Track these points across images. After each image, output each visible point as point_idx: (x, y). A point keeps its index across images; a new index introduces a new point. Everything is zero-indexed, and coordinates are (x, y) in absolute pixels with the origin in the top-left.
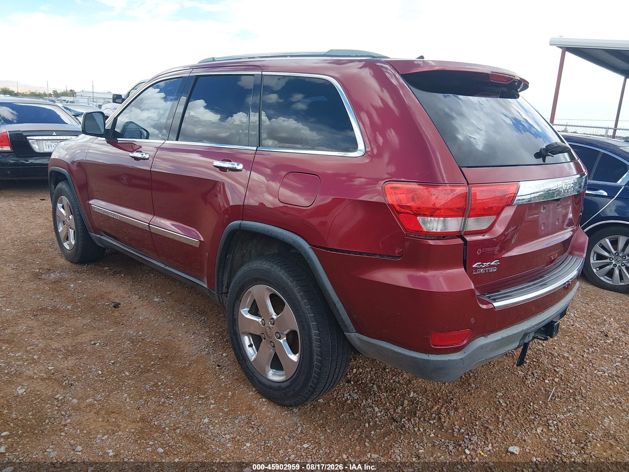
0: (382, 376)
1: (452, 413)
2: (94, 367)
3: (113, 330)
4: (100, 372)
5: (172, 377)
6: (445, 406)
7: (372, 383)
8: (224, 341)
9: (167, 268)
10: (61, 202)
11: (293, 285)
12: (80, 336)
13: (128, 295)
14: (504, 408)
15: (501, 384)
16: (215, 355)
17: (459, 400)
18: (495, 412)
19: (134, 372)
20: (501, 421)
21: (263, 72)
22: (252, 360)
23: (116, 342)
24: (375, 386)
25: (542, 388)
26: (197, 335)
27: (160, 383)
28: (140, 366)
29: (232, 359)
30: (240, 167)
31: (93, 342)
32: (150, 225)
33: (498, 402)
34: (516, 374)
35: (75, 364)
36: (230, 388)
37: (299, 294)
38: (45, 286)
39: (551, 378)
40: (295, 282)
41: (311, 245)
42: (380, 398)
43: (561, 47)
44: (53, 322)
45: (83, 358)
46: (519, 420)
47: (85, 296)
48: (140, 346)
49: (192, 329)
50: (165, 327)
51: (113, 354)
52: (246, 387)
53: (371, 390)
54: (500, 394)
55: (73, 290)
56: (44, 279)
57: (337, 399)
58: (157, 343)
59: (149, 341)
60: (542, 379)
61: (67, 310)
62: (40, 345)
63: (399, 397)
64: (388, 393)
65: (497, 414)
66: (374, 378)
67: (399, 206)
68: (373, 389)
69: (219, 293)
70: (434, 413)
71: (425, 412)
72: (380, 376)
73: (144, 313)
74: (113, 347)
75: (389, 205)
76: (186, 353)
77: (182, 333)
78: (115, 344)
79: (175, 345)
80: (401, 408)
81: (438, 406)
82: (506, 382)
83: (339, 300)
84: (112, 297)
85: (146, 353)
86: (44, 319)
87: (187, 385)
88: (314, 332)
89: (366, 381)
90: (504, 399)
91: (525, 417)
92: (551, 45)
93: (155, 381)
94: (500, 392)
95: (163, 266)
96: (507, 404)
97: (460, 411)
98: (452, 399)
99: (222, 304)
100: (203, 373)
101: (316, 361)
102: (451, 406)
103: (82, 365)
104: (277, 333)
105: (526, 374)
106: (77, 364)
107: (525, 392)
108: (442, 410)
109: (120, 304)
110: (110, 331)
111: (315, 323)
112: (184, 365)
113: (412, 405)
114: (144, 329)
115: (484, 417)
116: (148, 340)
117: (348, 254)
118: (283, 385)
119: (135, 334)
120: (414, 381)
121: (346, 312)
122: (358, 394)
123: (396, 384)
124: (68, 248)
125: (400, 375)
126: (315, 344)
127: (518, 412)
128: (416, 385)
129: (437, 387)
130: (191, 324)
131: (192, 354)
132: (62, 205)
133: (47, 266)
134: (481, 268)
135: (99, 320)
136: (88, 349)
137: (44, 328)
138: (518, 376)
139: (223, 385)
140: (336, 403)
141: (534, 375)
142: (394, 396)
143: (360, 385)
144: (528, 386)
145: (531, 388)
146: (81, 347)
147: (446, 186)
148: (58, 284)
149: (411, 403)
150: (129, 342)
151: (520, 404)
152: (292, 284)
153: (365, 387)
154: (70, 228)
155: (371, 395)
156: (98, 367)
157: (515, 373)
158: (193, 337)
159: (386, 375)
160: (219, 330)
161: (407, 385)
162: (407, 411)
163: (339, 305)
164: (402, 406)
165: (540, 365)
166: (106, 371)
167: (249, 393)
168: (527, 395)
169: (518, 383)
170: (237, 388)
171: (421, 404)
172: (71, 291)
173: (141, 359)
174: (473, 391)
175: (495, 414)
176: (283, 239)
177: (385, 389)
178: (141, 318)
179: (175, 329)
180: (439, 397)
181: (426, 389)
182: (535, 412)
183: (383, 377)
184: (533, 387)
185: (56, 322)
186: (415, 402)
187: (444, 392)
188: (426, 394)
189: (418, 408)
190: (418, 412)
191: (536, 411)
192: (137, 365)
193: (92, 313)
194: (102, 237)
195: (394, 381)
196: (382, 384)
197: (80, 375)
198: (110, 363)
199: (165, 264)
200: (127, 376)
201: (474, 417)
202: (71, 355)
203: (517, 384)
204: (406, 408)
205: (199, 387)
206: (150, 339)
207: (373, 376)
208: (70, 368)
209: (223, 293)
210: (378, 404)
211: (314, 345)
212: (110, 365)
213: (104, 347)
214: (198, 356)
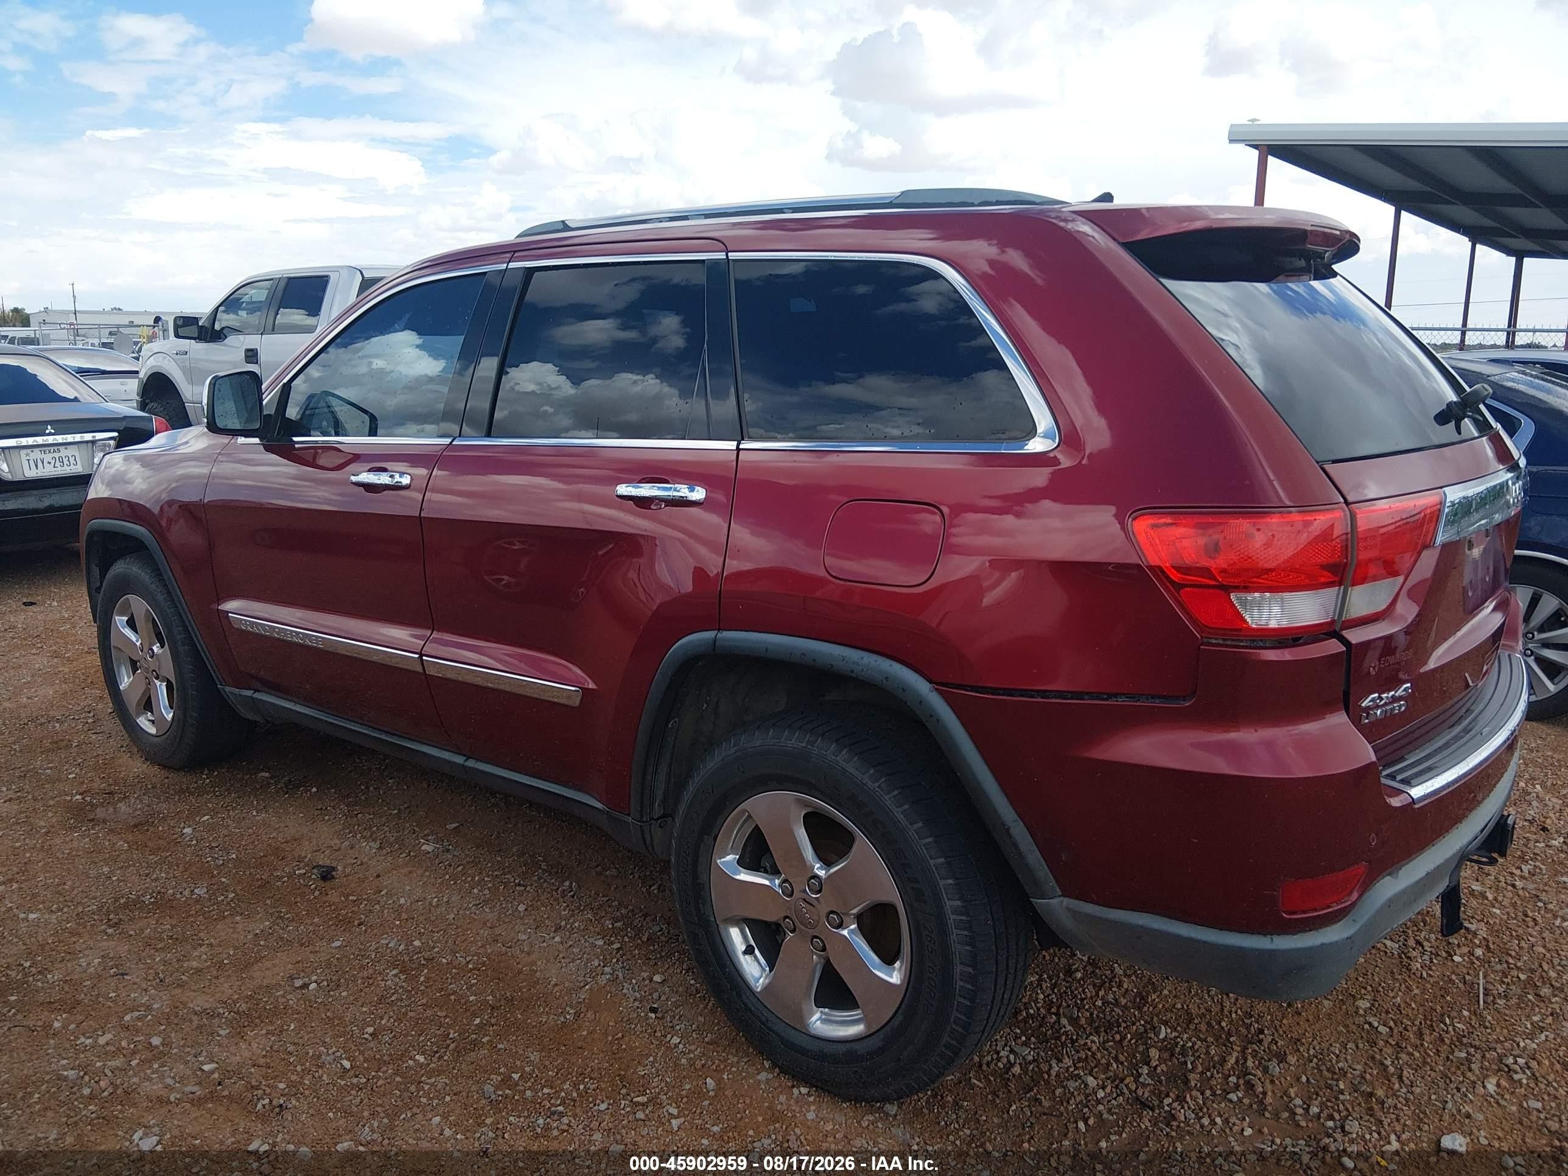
0: (1072, 992)
1: (1275, 1068)
2: (325, 1051)
3: (340, 943)
4: (347, 1064)
5: (543, 1054)
6: (1250, 1051)
7: (1053, 1013)
8: (643, 942)
9: (471, 763)
10: (126, 610)
11: (879, 787)
12: (256, 967)
13: (347, 843)
14: (1385, 1038)
15: (1357, 979)
16: (634, 981)
17: (1277, 1031)
18: (1370, 1052)
19: (437, 1052)
20: (1393, 1074)
21: (730, 254)
22: (759, 990)
23: (361, 975)
24: (1064, 1021)
25: (1454, 977)
26: (567, 933)
27: (516, 1076)
28: (448, 1034)
29: (680, 989)
30: (699, 494)
31: (298, 983)
32: (424, 658)
33: (1367, 1026)
34: (1382, 949)
35: (271, 1047)
36: (705, 1070)
37: (900, 810)
38: (114, 839)
39: (1465, 950)
40: (883, 779)
41: (937, 684)
42: (1089, 1049)
43: (1255, 147)
44: (171, 937)
45: (287, 1030)
46: (1433, 1064)
47: (234, 856)
48: (428, 979)
49: (548, 918)
50: (475, 920)
51: (364, 1009)
52: (745, 1060)
53: (1058, 1031)
54: (1364, 1004)
55: (194, 842)
56: (104, 821)
57: (985, 1067)
58: (470, 966)
59: (448, 963)
60: (1444, 954)
61: (197, 901)
62: (155, 1006)
63: (1133, 1042)
64: (1102, 1034)
65: (1378, 1057)
66: (1055, 1000)
67: (1178, 569)
68: (1064, 1029)
69: (644, 819)
70: (1232, 1073)
71: (1209, 1074)
72: (1065, 992)
73: (408, 888)
74: (356, 988)
75: (1151, 568)
76: (556, 985)
77: (525, 930)
78: (360, 981)
79: (520, 966)
80: (1147, 1071)
81: (1235, 1054)
82: (1364, 971)
83: (1017, 818)
84: (306, 850)
85: (452, 997)
86: (142, 930)
87: (590, 1072)
88: (951, 904)
89: (1038, 1009)
90: (1378, 1015)
91: (1443, 1055)
92: (1231, 141)
93: (502, 1070)
94: (1362, 998)
95: (459, 759)
96: (1390, 1028)
97: (1292, 1059)
98: (1261, 1031)
99: (650, 849)
100: (620, 1035)
101: (961, 980)
102: (1264, 1051)
103: (291, 1048)
104: (832, 912)
105: (1404, 945)
106: (275, 1048)
107: (1416, 991)
108: (1250, 1063)
109: (334, 869)
110: (334, 945)
111: (950, 881)
112: (562, 1019)
113: (1170, 1060)
114: (422, 930)
115: (1350, 1067)
116: (444, 961)
117: (1042, 698)
118: (860, 1048)
119: (402, 947)
120: (1154, 996)
121: (1035, 848)
122: (1032, 1046)
123: (1113, 1010)
124: (153, 730)
125: (1114, 983)
126: (956, 935)
127: (1422, 1045)
128: (1160, 1006)
129: (1213, 1005)
130: (543, 905)
131: (571, 985)
132: (126, 618)
133: (98, 785)
134: (1378, 707)
135: (293, 920)
136: (291, 1002)
137: (151, 957)
138: (1386, 953)
139: (684, 1061)
140: (985, 1077)
141: (1423, 947)
142: (1121, 1041)
143: (1025, 1021)
144: (1419, 976)
145: (1428, 979)
146: (272, 999)
147: (1291, 512)
148: (147, 830)
149: (1166, 1055)
150: (395, 972)
151: (1421, 1023)
152: (877, 784)
153: (1041, 1026)
154: (157, 678)
155: (1064, 1045)
156: (334, 1049)
157: (1379, 946)
158: (557, 939)
159: (1081, 989)
160: (618, 914)
161: (1140, 1009)
162: (1163, 1078)
163: (1019, 831)
164: (1148, 1064)
165: (1428, 919)
166: (361, 1058)
167: (759, 1077)
168: (1427, 1000)
169: (1395, 970)
170: (722, 1067)
171: (1193, 1055)
172: (190, 846)
173: (444, 1014)
174: (1299, 1006)
175: (1373, 1058)
176: (852, 671)
177: (1090, 1025)
178: (402, 901)
179: (505, 923)
180: (1226, 1029)
181: (1188, 1013)
182: (1465, 1040)
183: (1076, 996)
184: (1431, 976)
185: (180, 937)
186: (1177, 1050)
187: (1234, 1015)
188: (1192, 1027)
189: (1190, 1066)
190: (1191, 1076)
191: (1464, 1036)
192: (438, 1032)
193: (268, 902)
194: (257, 695)
195: (1106, 1003)
196: (1080, 1015)
197: (294, 1078)
198: (366, 1036)
199: (464, 755)
200: (421, 1065)
201: (1328, 1070)
202: (252, 1025)
203: (1392, 973)
204: (1159, 1070)
205: (623, 1073)
206: (449, 958)
207: (1049, 995)
208: (262, 1061)
209: (652, 819)
210: (1089, 1068)
211: (953, 937)
212: (367, 1039)
213: (332, 993)
214: (590, 989)
